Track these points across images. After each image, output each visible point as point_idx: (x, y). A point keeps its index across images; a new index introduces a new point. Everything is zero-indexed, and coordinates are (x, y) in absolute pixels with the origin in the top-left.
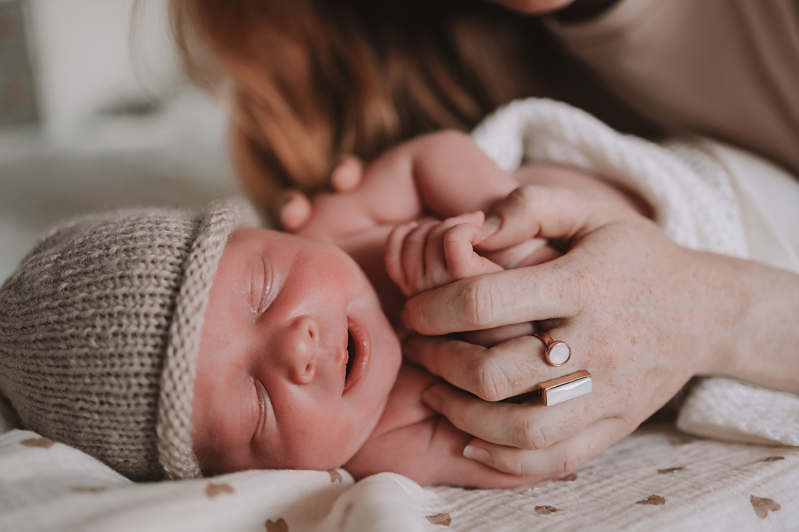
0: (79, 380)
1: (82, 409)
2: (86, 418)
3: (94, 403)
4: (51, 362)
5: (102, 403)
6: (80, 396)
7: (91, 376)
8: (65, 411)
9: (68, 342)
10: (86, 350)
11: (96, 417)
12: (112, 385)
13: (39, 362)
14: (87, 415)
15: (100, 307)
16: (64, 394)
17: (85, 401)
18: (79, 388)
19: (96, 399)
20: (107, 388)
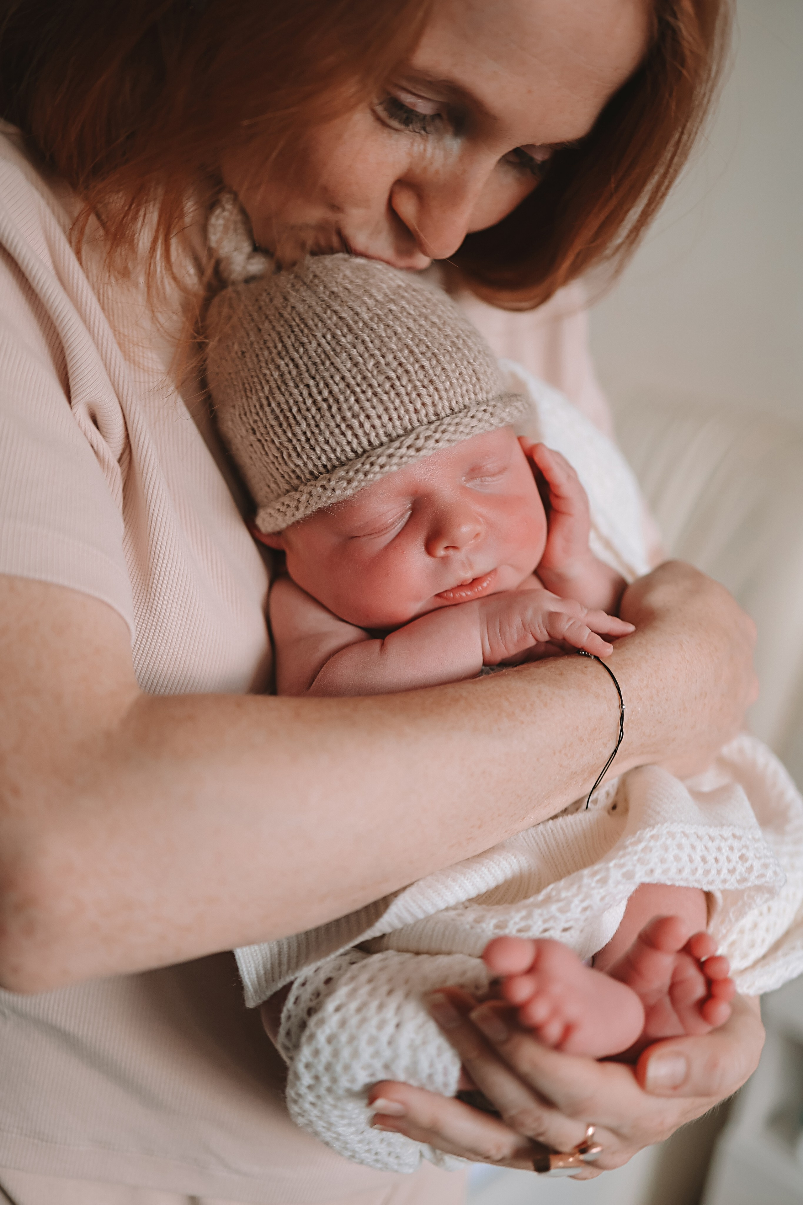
0: (332, 370)
1: (308, 386)
2: (301, 394)
3: (320, 393)
4: (329, 337)
5: (325, 400)
6: (318, 377)
7: (343, 378)
8: (294, 372)
9: (356, 341)
11: (309, 402)
12: (346, 400)
13: (320, 324)
15: (401, 351)
16: (309, 364)
17: (317, 385)
19: (326, 393)
20: (341, 398)
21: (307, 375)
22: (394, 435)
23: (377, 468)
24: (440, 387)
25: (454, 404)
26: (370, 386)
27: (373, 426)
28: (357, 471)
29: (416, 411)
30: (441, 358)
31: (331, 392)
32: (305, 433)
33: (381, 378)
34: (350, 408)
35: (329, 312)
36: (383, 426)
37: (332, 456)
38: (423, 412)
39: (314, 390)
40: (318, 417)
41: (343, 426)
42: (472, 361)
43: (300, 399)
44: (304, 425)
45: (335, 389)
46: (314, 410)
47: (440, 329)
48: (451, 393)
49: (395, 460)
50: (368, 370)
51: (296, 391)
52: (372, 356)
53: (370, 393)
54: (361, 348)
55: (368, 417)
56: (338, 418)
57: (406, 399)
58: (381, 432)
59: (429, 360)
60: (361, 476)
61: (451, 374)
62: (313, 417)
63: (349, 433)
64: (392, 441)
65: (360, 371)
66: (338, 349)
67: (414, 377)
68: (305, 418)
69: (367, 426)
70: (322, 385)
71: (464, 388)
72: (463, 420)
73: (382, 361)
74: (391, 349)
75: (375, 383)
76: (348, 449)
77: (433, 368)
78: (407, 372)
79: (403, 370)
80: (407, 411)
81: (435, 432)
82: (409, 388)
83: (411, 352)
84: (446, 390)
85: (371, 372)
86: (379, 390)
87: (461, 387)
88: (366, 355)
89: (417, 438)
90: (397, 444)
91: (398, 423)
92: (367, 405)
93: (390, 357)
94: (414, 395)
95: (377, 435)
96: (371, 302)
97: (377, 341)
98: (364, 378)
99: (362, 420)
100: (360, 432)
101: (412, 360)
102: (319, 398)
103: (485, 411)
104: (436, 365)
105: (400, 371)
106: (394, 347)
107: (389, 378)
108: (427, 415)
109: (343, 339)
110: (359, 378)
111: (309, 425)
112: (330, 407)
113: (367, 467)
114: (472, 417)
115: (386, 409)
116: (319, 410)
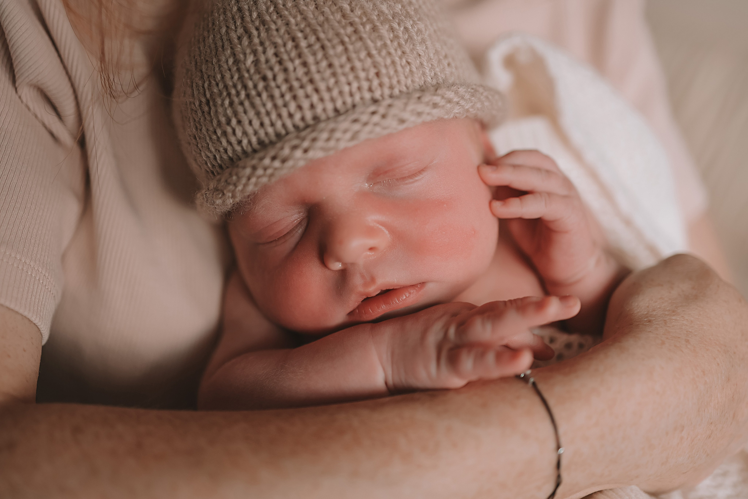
24: (322, 86)
25: (339, 104)
26: (245, 87)
27: (245, 133)
29: (291, 116)
30: (331, 52)
38: (298, 116)
41: (219, 132)
42: (374, 52)
47: (344, 16)
48: (335, 93)
52: (255, 52)
56: (215, 122)
57: (280, 102)
58: (254, 140)
59: (314, 54)
61: (339, 71)
65: (239, 70)
67: (292, 76)
69: (239, 133)
70: (206, 85)
71: (355, 85)
73: (262, 59)
75: (250, 84)
77: (317, 63)
78: (286, 70)
79: (282, 67)
80: (280, 116)
82: (284, 88)
83: (297, 46)
84: (329, 89)
86: (253, 93)
87: (349, 84)
88: (248, 51)
91: (270, 130)
92: (240, 109)
93: (270, 52)
94: (288, 97)
95: (250, 142)
97: (263, 35)
98: (241, 78)
100: (233, 140)
101: (293, 54)
103: (374, 113)
104: (321, 60)
105: (277, 68)
106: (279, 41)
107: (264, 78)
110: (236, 77)
114: (355, 121)
115: (258, 114)
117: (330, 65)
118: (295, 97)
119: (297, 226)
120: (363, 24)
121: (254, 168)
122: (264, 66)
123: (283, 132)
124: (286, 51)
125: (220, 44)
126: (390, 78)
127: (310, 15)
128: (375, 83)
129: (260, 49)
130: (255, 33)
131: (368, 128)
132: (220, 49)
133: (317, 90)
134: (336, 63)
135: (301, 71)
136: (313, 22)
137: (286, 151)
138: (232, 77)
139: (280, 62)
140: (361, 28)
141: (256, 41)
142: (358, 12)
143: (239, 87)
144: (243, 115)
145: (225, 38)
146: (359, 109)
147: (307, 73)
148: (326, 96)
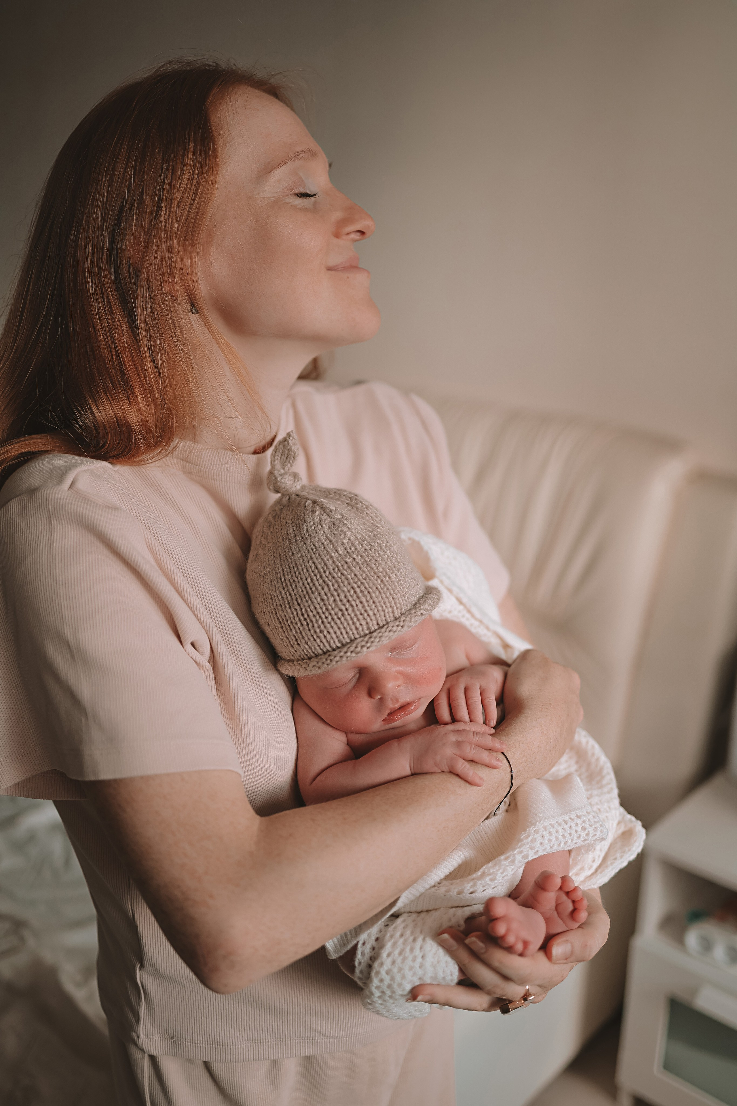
4: (309, 580)
7: (315, 608)
8: (289, 598)
10: (325, 597)
11: (297, 619)
14: (295, 613)
18: (306, 604)
19: (306, 616)
21: (296, 603)
22: (344, 642)
23: (334, 663)
25: (379, 622)
26: (330, 614)
28: (323, 663)
29: (357, 629)
30: (373, 595)
31: (308, 615)
32: (295, 636)
33: (337, 610)
34: (319, 627)
35: (311, 562)
36: (337, 637)
37: (310, 651)
39: (300, 613)
40: (301, 629)
43: (292, 616)
44: (294, 632)
45: (311, 614)
46: (299, 624)
49: (344, 659)
50: (329, 604)
51: (289, 611)
52: (333, 595)
53: (330, 618)
54: (326, 589)
55: (328, 632)
56: (312, 632)
59: (365, 596)
60: (325, 665)
62: (299, 628)
63: (318, 641)
64: (343, 645)
66: (314, 589)
68: (295, 628)
70: (303, 610)
71: (386, 611)
72: (384, 634)
73: (337, 598)
74: (343, 591)
75: (333, 612)
76: (318, 648)
77: (367, 601)
78: (352, 606)
81: (367, 642)
82: (353, 615)
83: (355, 592)
85: (331, 606)
86: (335, 617)
88: (329, 595)
89: (356, 647)
90: (345, 649)
91: (346, 636)
92: (328, 625)
93: (342, 596)
96: (334, 555)
98: (327, 609)
99: (325, 634)
100: (324, 640)
101: (355, 597)
102: (302, 618)
106: (345, 589)
107: (341, 610)
108: (363, 630)
109: (317, 583)
111: (296, 632)
112: (308, 624)
113: (329, 661)
115: (339, 628)
116: (302, 624)
117: (374, 602)
118: (358, 620)
119: (352, 678)
120: (385, 577)
121: (341, 657)
122: (339, 603)
123: (353, 638)
124: (351, 596)
125: (308, 587)
126: (400, 604)
127: (358, 573)
128: (395, 608)
129: (335, 594)
130: (330, 584)
131: (396, 634)
132: (310, 591)
133: (368, 615)
134: (376, 600)
135: (360, 606)
136: (361, 578)
137: (359, 649)
138: (321, 608)
139: (348, 601)
140: (384, 579)
141: (332, 588)
142: (381, 569)
143: (327, 614)
144: (331, 629)
145: (311, 584)
146: (391, 625)
147: (363, 607)
148: (373, 618)
